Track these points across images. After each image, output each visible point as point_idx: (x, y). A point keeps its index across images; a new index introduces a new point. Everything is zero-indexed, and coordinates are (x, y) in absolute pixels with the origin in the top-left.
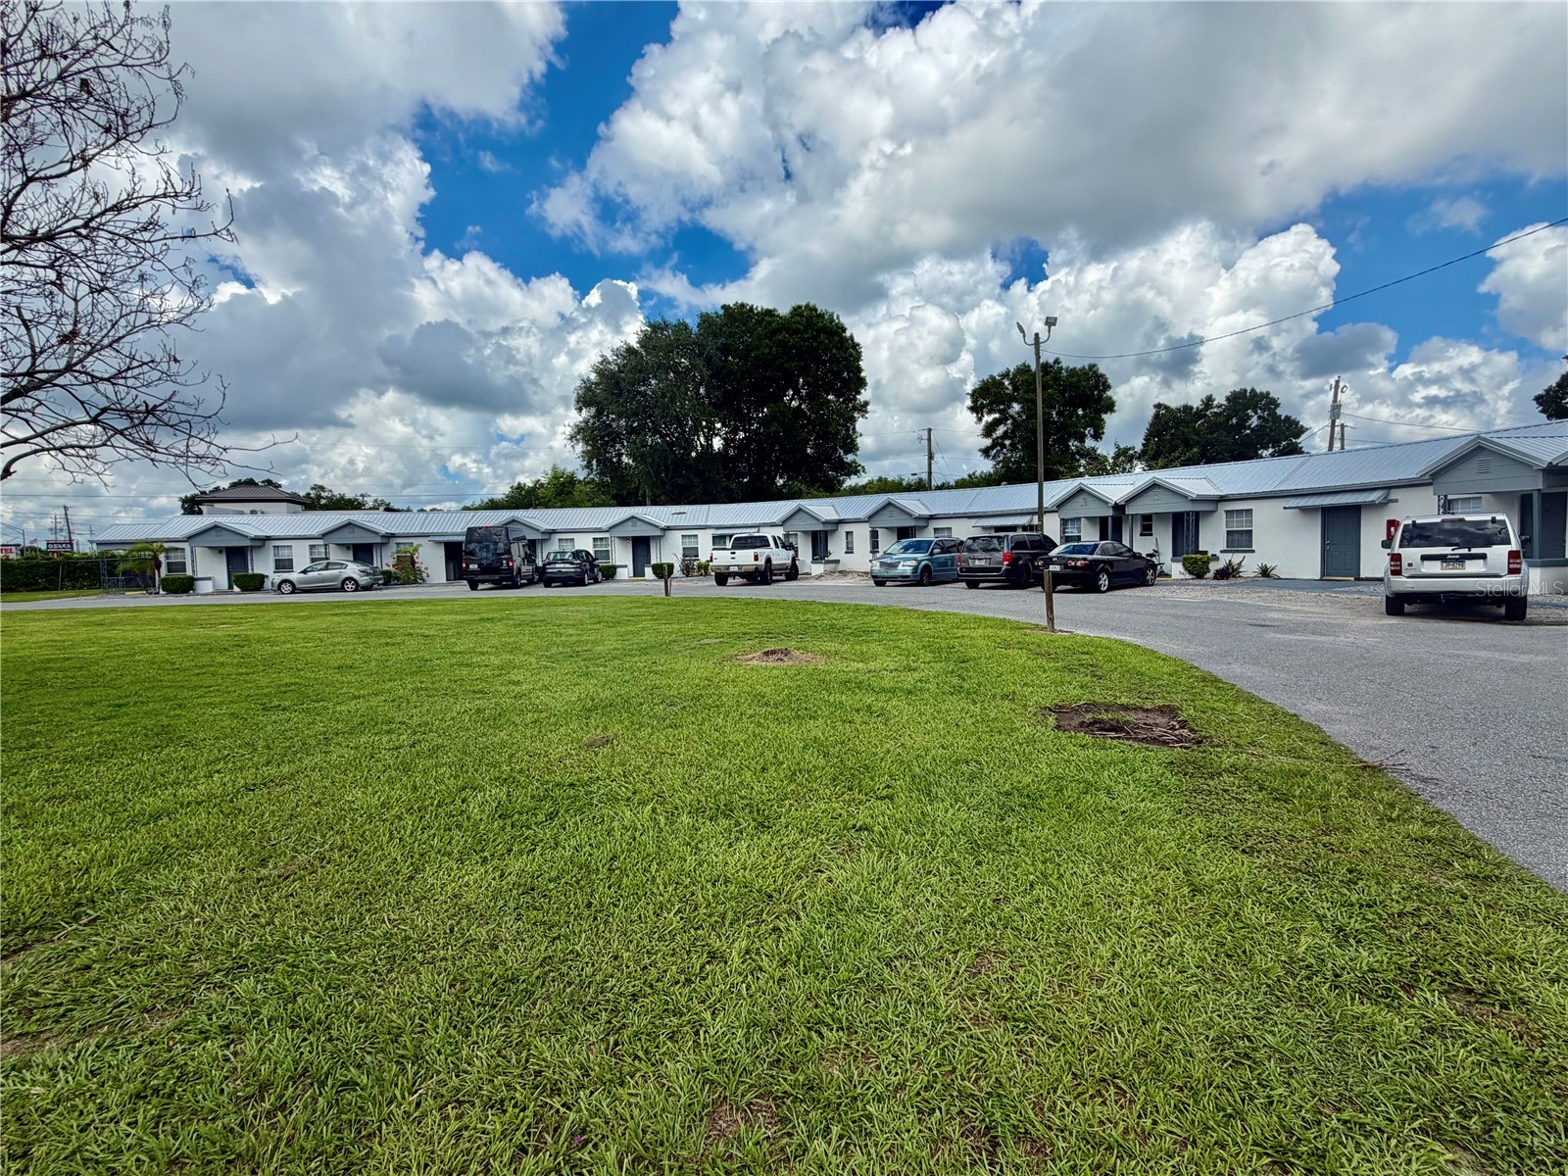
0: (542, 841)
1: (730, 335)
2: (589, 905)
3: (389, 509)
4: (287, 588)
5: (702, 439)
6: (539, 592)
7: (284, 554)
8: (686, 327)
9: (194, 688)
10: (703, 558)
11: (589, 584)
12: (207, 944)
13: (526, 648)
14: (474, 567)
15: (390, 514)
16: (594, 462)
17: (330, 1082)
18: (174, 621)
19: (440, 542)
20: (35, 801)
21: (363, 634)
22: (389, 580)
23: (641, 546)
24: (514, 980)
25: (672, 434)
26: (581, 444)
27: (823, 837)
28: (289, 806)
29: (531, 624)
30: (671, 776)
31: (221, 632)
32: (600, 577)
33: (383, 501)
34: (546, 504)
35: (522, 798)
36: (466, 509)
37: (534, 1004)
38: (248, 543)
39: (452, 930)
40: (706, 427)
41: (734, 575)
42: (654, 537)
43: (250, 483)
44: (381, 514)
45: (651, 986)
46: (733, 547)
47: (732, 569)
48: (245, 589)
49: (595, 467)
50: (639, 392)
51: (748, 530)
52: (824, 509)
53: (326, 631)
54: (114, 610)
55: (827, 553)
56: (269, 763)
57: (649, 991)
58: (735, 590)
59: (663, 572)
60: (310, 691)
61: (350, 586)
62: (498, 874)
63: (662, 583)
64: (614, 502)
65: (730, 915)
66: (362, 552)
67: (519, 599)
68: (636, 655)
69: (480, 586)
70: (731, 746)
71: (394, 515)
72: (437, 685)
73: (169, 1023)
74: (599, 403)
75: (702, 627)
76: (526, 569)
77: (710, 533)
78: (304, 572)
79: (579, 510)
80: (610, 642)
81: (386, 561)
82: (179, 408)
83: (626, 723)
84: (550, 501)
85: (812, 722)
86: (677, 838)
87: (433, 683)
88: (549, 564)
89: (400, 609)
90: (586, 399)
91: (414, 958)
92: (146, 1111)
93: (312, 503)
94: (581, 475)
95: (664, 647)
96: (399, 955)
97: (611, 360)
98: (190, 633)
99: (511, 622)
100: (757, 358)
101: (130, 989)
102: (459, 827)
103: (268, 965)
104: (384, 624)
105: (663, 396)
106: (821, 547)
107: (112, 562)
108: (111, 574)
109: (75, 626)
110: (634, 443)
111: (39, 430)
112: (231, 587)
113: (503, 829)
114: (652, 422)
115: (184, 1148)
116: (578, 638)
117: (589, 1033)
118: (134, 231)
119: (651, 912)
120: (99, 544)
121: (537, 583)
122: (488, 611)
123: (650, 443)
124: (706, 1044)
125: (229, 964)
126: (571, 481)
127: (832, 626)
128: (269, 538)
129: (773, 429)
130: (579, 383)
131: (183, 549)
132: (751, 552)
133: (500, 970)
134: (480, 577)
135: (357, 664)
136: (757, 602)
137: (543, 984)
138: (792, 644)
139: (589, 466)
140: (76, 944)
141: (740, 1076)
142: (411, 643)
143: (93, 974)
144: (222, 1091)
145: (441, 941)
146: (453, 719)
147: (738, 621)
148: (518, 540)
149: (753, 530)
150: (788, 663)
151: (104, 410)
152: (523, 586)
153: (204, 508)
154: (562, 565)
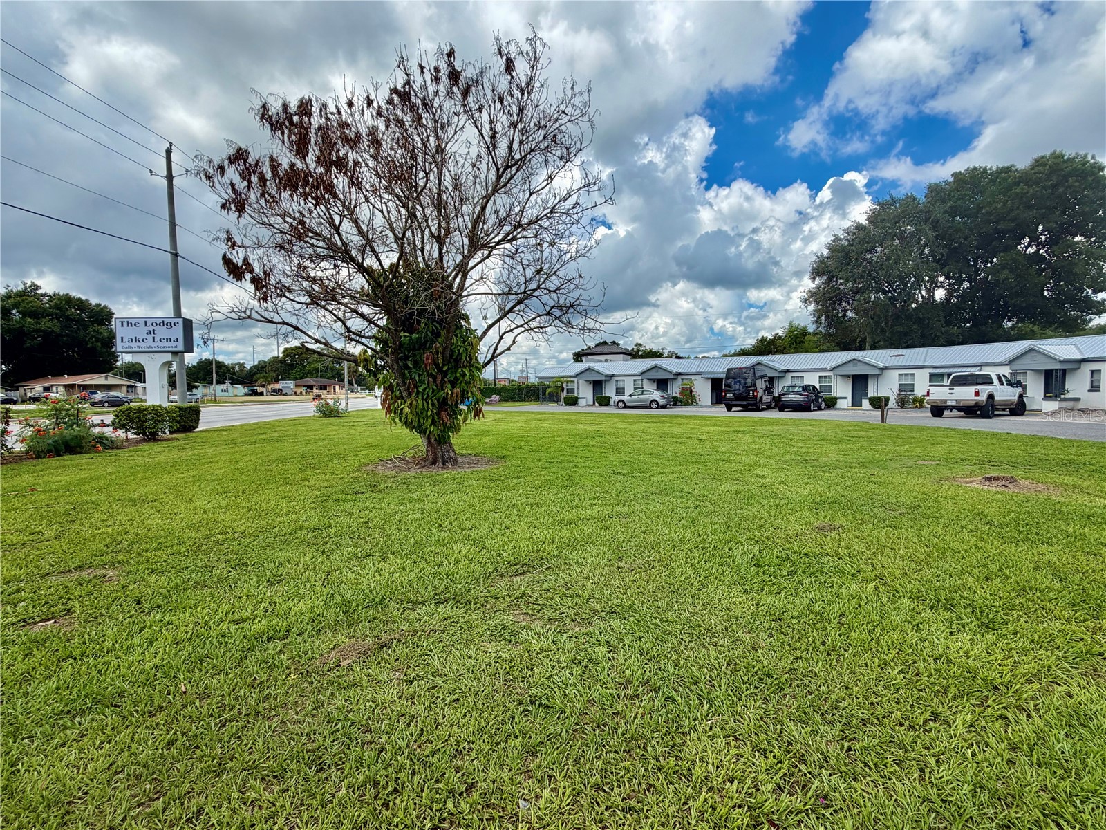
0: (785, 588)
1: (961, 197)
2: (823, 644)
3: (678, 357)
4: (621, 405)
5: (924, 292)
6: (775, 414)
7: (620, 385)
8: (914, 199)
9: (581, 457)
10: (919, 392)
11: (814, 410)
12: (597, 595)
13: (767, 453)
14: (730, 395)
15: (679, 360)
16: (823, 318)
17: (661, 693)
18: (570, 420)
19: (708, 378)
20: (522, 504)
21: (663, 435)
22: (676, 402)
23: (860, 382)
24: (769, 676)
25: (895, 291)
26: (813, 305)
27: (1060, 654)
28: (631, 530)
29: (770, 437)
30: (893, 567)
31: (592, 428)
32: (823, 406)
33: (674, 353)
34: (782, 351)
35: (768, 556)
36: (725, 356)
37: (784, 696)
38: (603, 378)
39: (726, 630)
40: (928, 281)
41: (951, 408)
42: (873, 375)
43: (605, 343)
44: (673, 361)
45: (878, 719)
46: (952, 384)
47: (949, 403)
48: (601, 405)
49: (823, 322)
50: (865, 260)
51: (969, 369)
52: (1062, 348)
53: (642, 431)
54: (545, 413)
55: (1063, 390)
56: (618, 504)
57: (876, 722)
58: (950, 421)
59: (879, 403)
60: (636, 466)
61: (654, 405)
62: (755, 602)
63: (879, 413)
64: (838, 348)
65: (952, 691)
66: (662, 384)
67: (761, 418)
68: (856, 467)
69: (734, 409)
70: (950, 553)
71: (681, 360)
72: (708, 472)
73: (583, 630)
74: (830, 272)
75: (918, 450)
76: (766, 398)
77: (927, 372)
78: (630, 396)
79: (809, 355)
80: (833, 454)
81: (675, 390)
82: (583, 303)
83: (850, 517)
84: (785, 348)
85: (1045, 547)
86: (898, 615)
87: (706, 470)
88: (783, 394)
89: (684, 421)
90: (820, 269)
91: (704, 639)
92: (577, 670)
93: (635, 354)
94: (811, 328)
95: (882, 464)
96: (697, 635)
97: (842, 237)
98: (577, 427)
99: (756, 435)
100: (989, 213)
101: (566, 606)
102: (728, 565)
103: (626, 615)
104: (675, 430)
105: (888, 259)
106: (1055, 383)
107: (545, 388)
108: (544, 393)
109: (531, 420)
110: (859, 300)
111: (526, 320)
112: (594, 403)
113: (757, 573)
114: (876, 282)
115: (593, 696)
116: (807, 450)
117: (827, 732)
118: (568, 210)
119: (876, 665)
120: (540, 378)
121: (774, 408)
122: (740, 426)
123: (873, 299)
124: (930, 782)
125: (608, 609)
126: (804, 332)
127: (1070, 462)
128: (613, 376)
129: (1002, 277)
130: (813, 258)
131: (573, 382)
132: (972, 389)
133: (759, 666)
134: (734, 403)
135: (660, 453)
136: (977, 434)
137: (790, 685)
138: (1018, 473)
139: (818, 321)
140: (543, 577)
141: (966, 821)
142: (690, 442)
143: (550, 594)
144: (608, 675)
145: (721, 635)
146: (720, 495)
147: (956, 448)
148: (761, 377)
149: (974, 369)
150: (1012, 489)
151: (552, 308)
152: (763, 410)
153: (583, 358)
154: (794, 396)
